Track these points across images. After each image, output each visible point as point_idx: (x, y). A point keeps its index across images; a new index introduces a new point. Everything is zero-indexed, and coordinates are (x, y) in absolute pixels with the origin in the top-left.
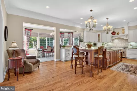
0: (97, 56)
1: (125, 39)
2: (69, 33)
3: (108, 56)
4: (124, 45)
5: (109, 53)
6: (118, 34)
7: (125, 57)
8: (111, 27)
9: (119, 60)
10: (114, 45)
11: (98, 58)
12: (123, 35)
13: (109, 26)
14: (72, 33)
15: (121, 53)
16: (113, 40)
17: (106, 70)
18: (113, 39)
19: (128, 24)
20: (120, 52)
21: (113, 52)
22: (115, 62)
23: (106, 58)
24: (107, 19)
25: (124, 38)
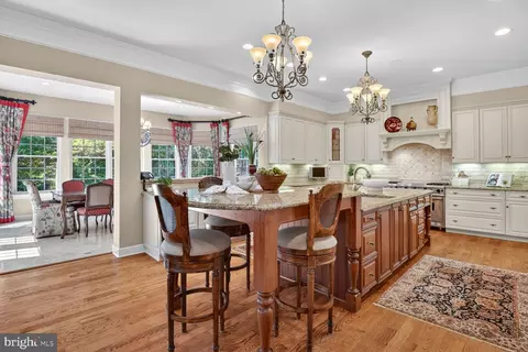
0: (304, 248)
1: (441, 147)
2: (215, 123)
3: (370, 235)
4: (436, 173)
5: (373, 216)
6: (410, 127)
7: (439, 225)
8: (384, 93)
9: (418, 244)
10: (393, 176)
11: (306, 258)
12: (432, 130)
13: (375, 88)
14: (227, 122)
15: (427, 210)
16: (390, 154)
17: (359, 313)
18: (391, 148)
19: (451, 84)
20: (421, 205)
21: (391, 212)
22: (400, 260)
23: (358, 245)
24: (367, 54)
25: (438, 144)
